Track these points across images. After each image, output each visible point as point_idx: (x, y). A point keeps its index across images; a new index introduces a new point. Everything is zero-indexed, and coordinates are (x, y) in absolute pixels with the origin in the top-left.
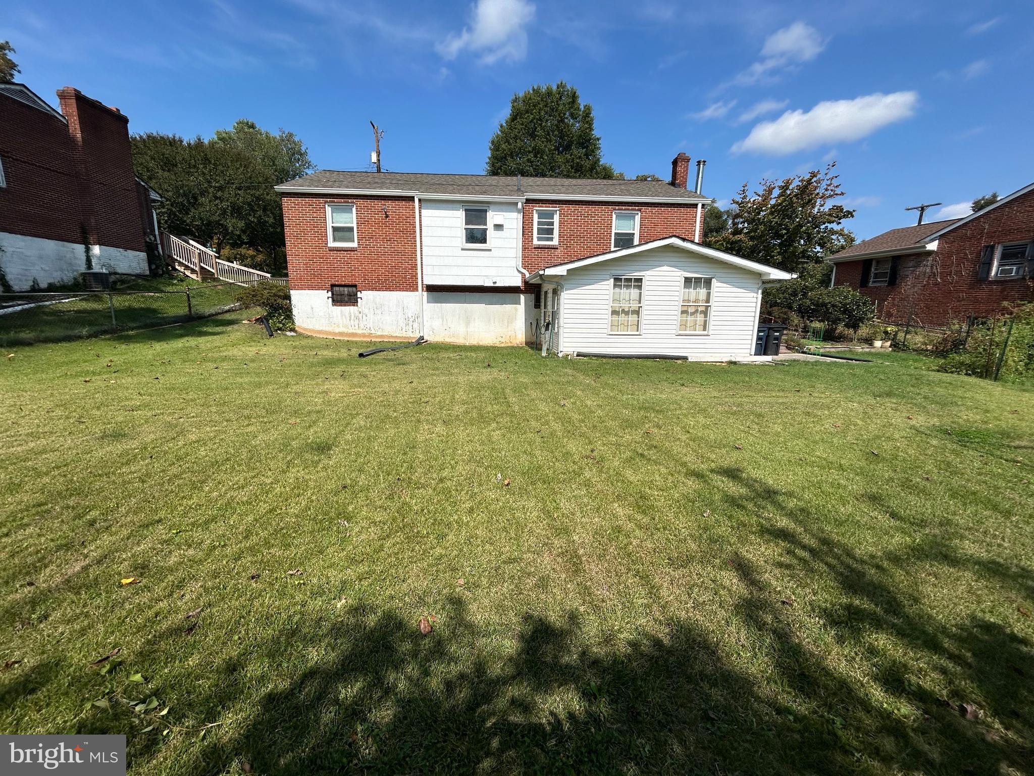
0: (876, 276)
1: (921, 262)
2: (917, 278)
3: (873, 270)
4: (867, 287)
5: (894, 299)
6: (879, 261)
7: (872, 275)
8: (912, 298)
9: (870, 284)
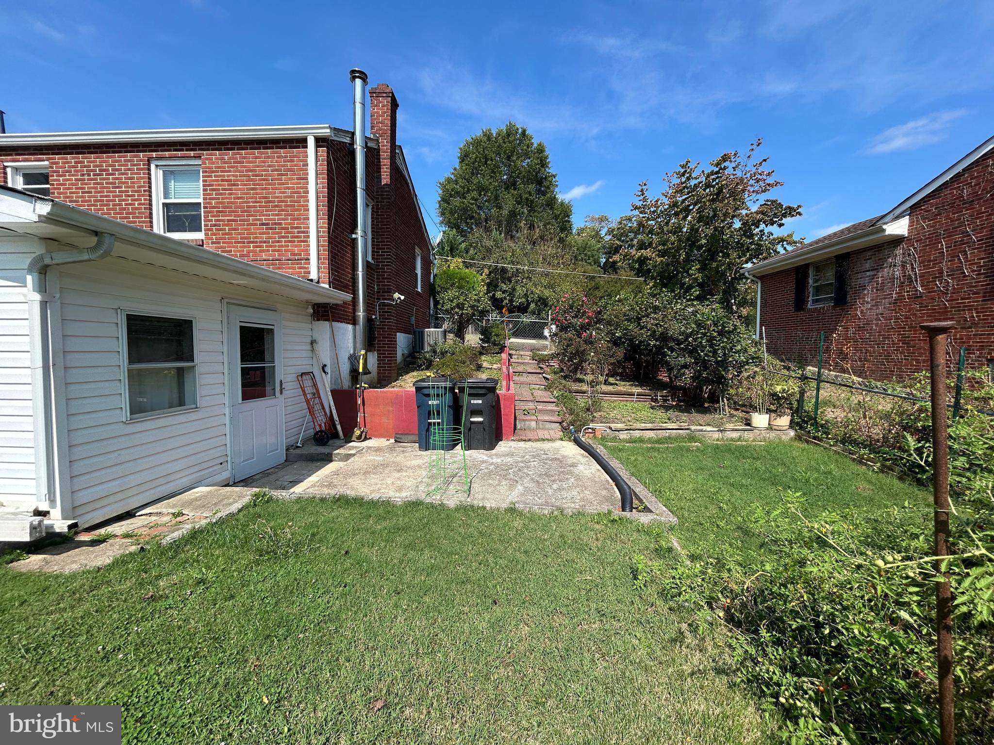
0: (818, 290)
1: (884, 259)
2: (881, 289)
3: (811, 281)
4: (803, 309)
5: (846, 329)
6: (819, 266)
7: (811, 290)
8: (877, 325)
9: (810, 306)
